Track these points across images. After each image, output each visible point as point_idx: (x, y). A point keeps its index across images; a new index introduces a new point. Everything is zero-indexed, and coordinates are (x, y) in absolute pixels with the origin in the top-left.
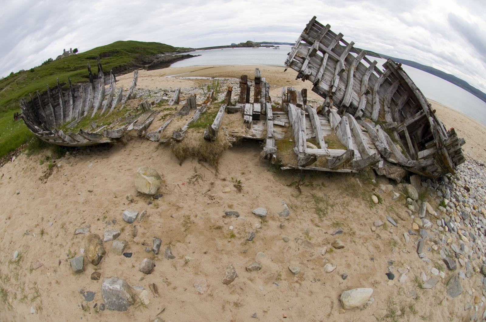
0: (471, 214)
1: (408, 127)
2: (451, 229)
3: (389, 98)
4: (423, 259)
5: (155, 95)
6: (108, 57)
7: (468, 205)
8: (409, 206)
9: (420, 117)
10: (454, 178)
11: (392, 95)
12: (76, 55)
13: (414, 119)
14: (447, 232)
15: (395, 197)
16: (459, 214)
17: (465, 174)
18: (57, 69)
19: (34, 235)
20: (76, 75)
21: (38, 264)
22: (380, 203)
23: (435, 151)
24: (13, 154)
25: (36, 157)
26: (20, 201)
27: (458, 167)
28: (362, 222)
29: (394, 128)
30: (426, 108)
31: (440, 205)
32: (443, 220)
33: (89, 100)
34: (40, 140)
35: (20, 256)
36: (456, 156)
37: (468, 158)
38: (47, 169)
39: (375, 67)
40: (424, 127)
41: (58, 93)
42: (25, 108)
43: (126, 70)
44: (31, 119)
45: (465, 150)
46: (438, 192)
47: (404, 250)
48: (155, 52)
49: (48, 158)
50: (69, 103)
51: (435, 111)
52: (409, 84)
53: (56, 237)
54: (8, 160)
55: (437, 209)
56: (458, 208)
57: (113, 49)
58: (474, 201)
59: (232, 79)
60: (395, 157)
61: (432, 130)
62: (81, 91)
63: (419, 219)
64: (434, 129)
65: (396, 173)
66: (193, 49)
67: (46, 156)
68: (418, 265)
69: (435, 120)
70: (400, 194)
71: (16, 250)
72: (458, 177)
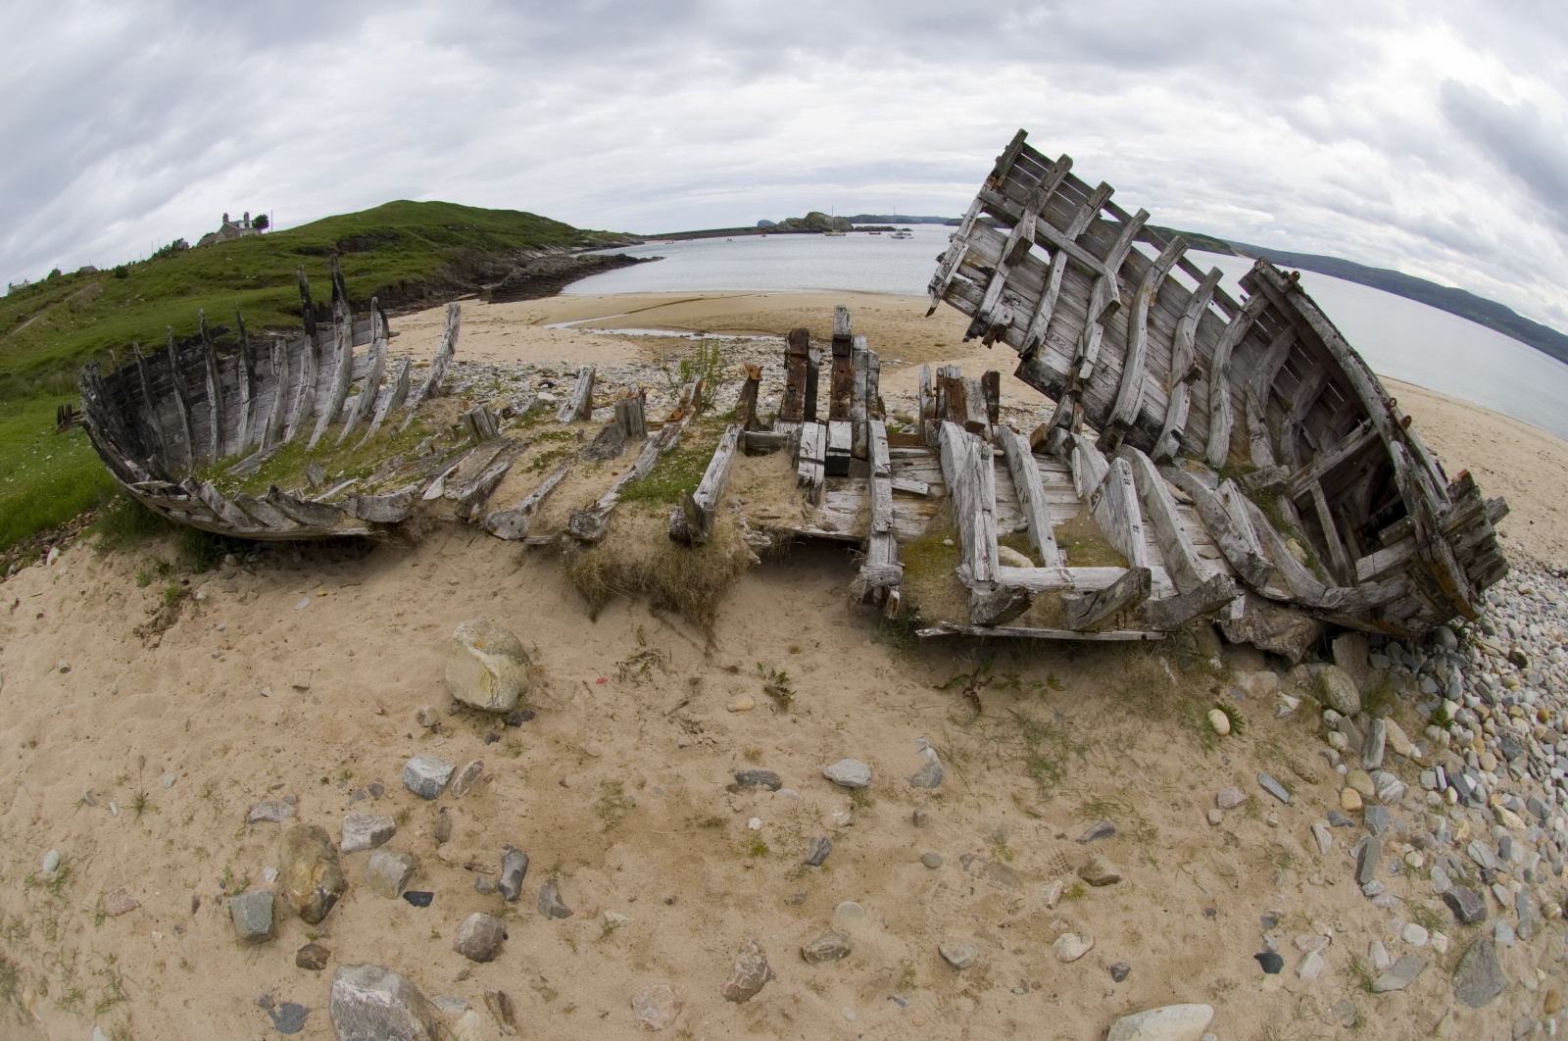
0: (1531, 737)
1: (1326, 480)
2: (1466, 795)
3: (1261, 388)
4: (1378, 900)
5: (514, 385)
6: (366, 250)
7: (1522, 712)
8: (1330, 735)
9: (1362, 443)
10: (1475, 631)
11: (1273, 376)
12: (263, 238)
13: (1342, 450)
14: (1455, 808)
15: (1284, 710)
16: (1493, 744)
17: (1509, 611)
18: (201, 278)
19: (114, 810)
20: (262, 303)
21: (123, 901)
22: (1236, 734)
23: (1412, 551)
24: (50, 537)
25: (125, 559)
26: (70, 694)
27: (1487, 592)
28: (1178, 796)
29: (1278, 485)
30: (1379, 412)
31: (1431, 723)
32: (1440, 770)
33: (302, 392)
34: (139, 506)
35: (63, 869)
36: (1478, 560)
37: (1520, 559)
38: (162, 605)
39: (1217, 290)
40: (1376, 476)
41: (202, 358)
42: (94, 397)
43: (422, 297)
44: (114, 434)
45: (1509, 535)
46: (1423, 680)
47: (1315, 878)
48: (516, 243)
49: (164, 569)
50: (238, 395)
51: (1408, 420)
52: (1324, 340)
53: (187, 824)
54: (36, 557)
55: (1420, 736)
56: (1490, 725)
57: (383, 228)
58: (1542, 697)
59: (762, 338)
60: (1284, 580)
61: (1401, 486)
62: (276, 360)
63: (1363, 773)
64: (1406, 481)
65: (1288, 633)
66: (638, 237)
67: (159, 562)
68: (1359, 922)
69: (1412, 452)
70: (1301, 697)
71: (51, 847)
72: (1488, 624)
